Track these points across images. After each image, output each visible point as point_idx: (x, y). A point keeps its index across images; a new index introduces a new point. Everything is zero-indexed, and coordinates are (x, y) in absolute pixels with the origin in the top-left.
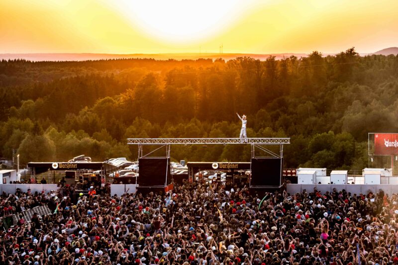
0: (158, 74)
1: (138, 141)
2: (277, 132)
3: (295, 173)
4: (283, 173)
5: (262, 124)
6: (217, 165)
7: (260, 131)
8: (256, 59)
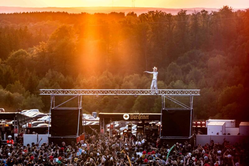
0: (71, 27)
1: (50, 91)
2: (188, 84)
3: (205, 125)
4: (193, 124)
5: (173, 77)
6: (128, 116)
7: (171, 84)
8: (168, 13)
